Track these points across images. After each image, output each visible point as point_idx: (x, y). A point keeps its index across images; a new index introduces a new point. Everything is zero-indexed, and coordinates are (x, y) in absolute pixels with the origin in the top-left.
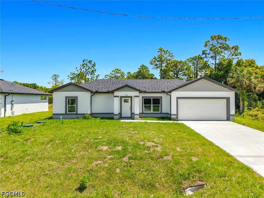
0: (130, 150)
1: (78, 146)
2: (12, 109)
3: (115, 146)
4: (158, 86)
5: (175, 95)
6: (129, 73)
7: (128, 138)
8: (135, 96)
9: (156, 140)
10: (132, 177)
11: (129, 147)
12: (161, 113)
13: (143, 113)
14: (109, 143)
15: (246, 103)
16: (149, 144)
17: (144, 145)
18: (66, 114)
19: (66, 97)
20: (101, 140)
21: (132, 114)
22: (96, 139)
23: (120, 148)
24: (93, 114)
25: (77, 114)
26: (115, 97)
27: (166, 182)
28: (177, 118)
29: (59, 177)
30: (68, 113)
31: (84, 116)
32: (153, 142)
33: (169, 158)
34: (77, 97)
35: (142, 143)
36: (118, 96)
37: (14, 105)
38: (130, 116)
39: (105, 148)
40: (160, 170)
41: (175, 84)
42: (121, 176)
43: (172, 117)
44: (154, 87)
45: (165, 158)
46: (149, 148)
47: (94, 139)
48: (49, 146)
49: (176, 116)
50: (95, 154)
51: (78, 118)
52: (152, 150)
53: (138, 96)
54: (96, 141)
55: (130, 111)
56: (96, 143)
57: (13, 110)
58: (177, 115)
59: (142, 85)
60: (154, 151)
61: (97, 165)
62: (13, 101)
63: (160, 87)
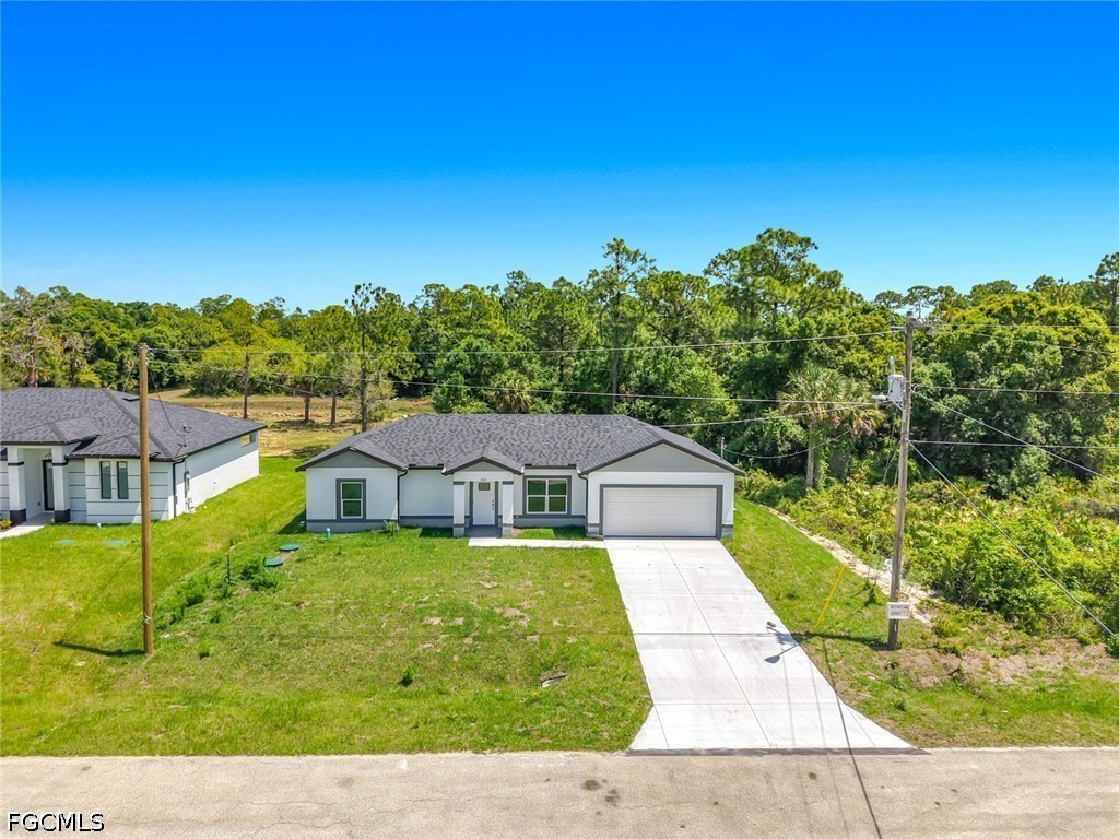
0: (477, 625)
1: (390, 617)
2: (186, 493)
3: (452, 617)
4: (566, 446)
5: (596, 479)
6: (520, 275)
7: (476, 600)
8: (504, 483)
9: (525, 604)
10: (475, 668)
11: (476, 619)
12: (569, 516)
13: (525, 516)
14: (442, 613)
15: (823, 466)
16: (510, 613)
17: (501, 615)
18: (339, 520)
19: (338, 481)
20: (429, 605)
21: (498, 517)
22: (420, 603)
23: (460, 621)
24: (402, 517)
25: (364, 520)
26: (455, 483)
27: (521, 674)
28: (601, 533)
29: (372, 667)
30: (342, 517)
31: (382, 524)
32: (518, 608)
33: (536, 638)
34: (364, 481)
35: (498, 611)
36: (463, 483)
37: (191, 481)
38: (493, 523)
39: (436, 621)
40: (516, 657)
41: (610, 437)
42: (459, 666)
43: (590, 529)
44: (556, 447)
45: (529, 638)
46: (508, 620)
47: (417, 603)
48: (341, 616)
49: (597, 529)
50: (421, 632)
51: (368, 531)
52: (512, 623)
53: (511, 483)
54: (420, 606)
55: (494, 512)
56: (421, 611)
57: (189, 496)
58: (601, 525)
59: (527, 439)
60: (515, 627)
61: (424, 650)
62: (188, 473)
63: (570, 448)
